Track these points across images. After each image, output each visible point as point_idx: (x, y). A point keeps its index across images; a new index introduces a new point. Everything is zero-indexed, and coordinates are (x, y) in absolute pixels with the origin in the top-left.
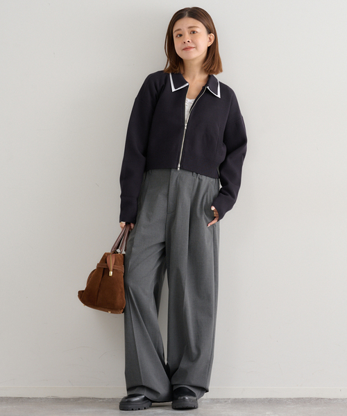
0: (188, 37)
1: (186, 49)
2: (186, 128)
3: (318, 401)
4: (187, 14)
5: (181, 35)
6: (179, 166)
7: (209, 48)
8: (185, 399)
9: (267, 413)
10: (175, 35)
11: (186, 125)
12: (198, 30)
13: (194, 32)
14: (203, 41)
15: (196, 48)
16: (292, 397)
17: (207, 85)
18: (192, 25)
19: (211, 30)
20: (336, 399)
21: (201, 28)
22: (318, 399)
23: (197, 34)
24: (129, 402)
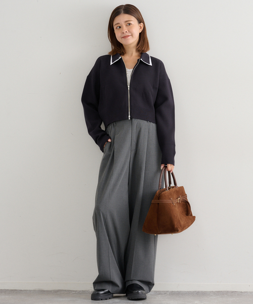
0: (125, 29)
1: (124, 37)
2: (129, 89)
3: (233, 293)
4: (122, 11)
5: (120, 27)
6: (129, 116)
7: (140, 34)
8: (138, 292)
9: (196, 302)
10: (115, 27)
11: (129, 87)
12: (131, 22)
13: (129, 24)
14: (136, 30)
15: (132, 35)
16: (214, 290)
17: (140, 58)
18: (127, 20)
19: (140, 20)
20: (246, 292)
21: (134, 21)
22: (233, 292)
23: (131, 26)
24: (98, 294)
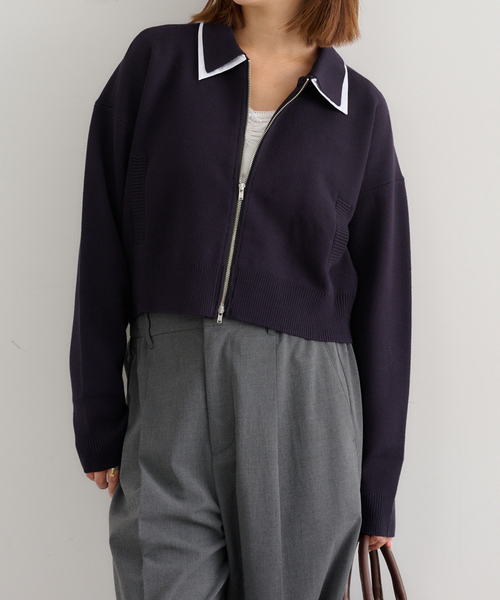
2: (241, 195)
6: (222, 309)
17: (311, 74)
